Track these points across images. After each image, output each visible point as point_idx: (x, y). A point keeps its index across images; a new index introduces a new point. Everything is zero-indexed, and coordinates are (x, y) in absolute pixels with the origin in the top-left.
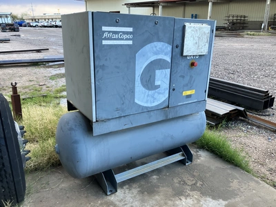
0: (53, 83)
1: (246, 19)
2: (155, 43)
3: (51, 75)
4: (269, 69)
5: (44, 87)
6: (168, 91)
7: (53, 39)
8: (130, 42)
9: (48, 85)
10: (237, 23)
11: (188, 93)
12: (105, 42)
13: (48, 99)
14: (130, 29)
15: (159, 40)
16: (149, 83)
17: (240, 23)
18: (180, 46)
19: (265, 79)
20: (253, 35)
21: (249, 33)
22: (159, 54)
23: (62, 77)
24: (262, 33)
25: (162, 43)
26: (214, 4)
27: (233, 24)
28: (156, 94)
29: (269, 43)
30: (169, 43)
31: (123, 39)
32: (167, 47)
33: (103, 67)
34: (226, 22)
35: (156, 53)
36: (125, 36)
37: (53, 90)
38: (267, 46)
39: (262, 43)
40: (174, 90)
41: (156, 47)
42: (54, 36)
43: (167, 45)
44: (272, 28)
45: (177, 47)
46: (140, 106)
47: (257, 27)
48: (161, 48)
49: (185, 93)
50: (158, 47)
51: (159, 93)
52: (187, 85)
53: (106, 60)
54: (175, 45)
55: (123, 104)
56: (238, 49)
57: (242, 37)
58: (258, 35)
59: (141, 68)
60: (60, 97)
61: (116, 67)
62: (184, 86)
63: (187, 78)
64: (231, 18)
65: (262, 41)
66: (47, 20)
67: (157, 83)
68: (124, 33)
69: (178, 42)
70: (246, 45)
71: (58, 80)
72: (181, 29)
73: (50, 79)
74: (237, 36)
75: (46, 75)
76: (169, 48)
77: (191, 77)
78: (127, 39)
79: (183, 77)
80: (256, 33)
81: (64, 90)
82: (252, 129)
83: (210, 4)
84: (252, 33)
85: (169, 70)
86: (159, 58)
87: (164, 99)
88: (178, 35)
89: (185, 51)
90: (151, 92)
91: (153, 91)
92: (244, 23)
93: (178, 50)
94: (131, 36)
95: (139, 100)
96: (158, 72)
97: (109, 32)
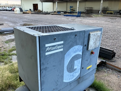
0: (7, 45)
1: (93, 9)
2: (75, 47)
3: (5, 40)
4: (107, 34)
5: (2, 48)
6: (80, 70)
7: (5, 18)
8: (62, 50)
9: (5, 47)
10: (89, 11)
11: (89, 67)
12: (47, 54)
13: (5, 57)
14: (62, 42)
15: (77, 45)
16: (71, 69)
17: (90, 11)
18: (87, 45)
19: (107, 40)
20: (96, 16)
21: (94, 15)
22: (76, 52)
23: (12, 42)
24: (99, 15)
25: (78, 46)
26: (79, 2)
27: (88, 11)
28: (75, 73)
29: (103, 20)
30: (81, 45)
31: (58, 49)
32: (80, 47)
33: (46, 69)
34: (85, 10)
35: (75, 52)
36: (59, 47)
37: (8, 50)
38: (103, 22)
39: (101, 20)
40: (83, 68)
41: (75, 49)
42: (6, 16)
43: (80, 46)
44: (103, 13)
45: (85, 46)
46: (66, 83)
47: (97, 12)
48: (77, 49)
49: (87, 68)
50: (76, 48)
51: (76, 73)
52: (89, 64)
53: (48, 64)
54: (84, 45)
55: (57, 85)
56: (92, 23)
57: (92, 17)
58: (98, 16)
59: (67, 62)
60: (12, 55)
61: (54, 66)
62: (87, 65)
63: (89, 60)
64: (87, 8)
65: (100, 19)
66: (2, 7)
67: (75, 68)
68: (58, 45)
69: (86, 43)
70: (95, 21)
71: (10, 43)
72: (87, 36)
73: (6, 43)
74: (90, 16)
75: (3, 40)
76: (82, 47)
77: (91, 59)
78: (60, 48)
79: (87, 60)
80: (97, 15)
81: (14, 50)
82: (109, 70)
83: (78, 2)
84: (96, 15)
85: (81, 59)
86: (76, 54)
87: (78, 74)
88: (86, 39)
89: (89, 47)
90: (72, 74)
91: (73, 73)
92: (92, 11)
93: (86, 47)
94: (62, 46)
95: (65, 80)
96: (76, 62)
97: (50, 47)
